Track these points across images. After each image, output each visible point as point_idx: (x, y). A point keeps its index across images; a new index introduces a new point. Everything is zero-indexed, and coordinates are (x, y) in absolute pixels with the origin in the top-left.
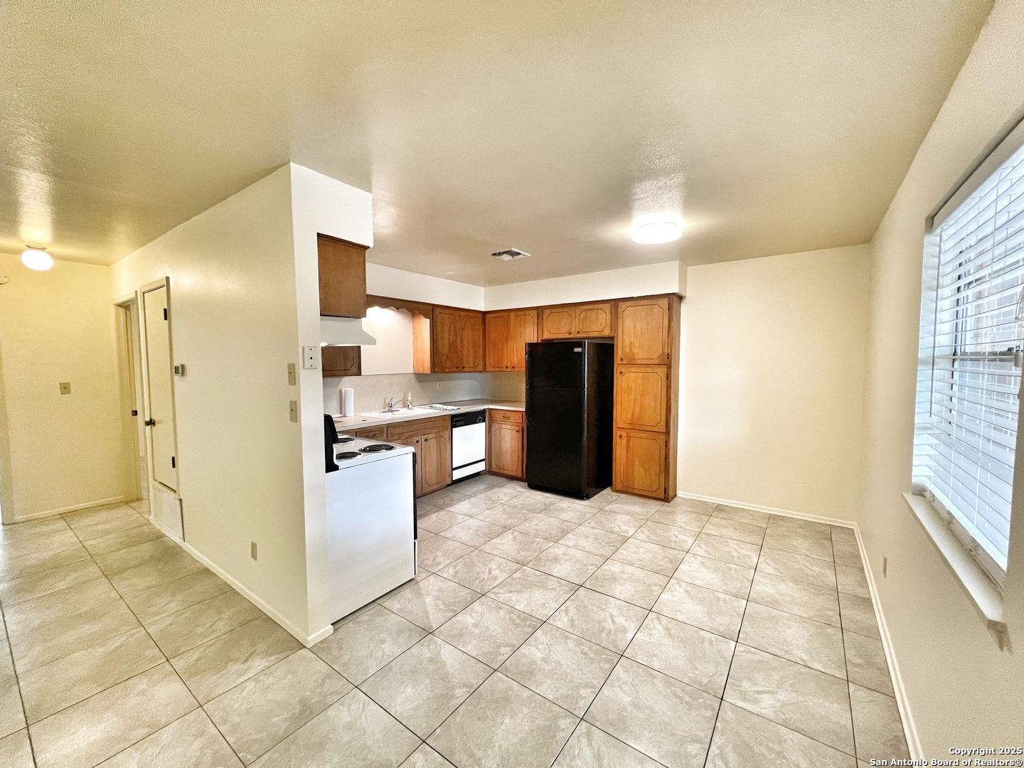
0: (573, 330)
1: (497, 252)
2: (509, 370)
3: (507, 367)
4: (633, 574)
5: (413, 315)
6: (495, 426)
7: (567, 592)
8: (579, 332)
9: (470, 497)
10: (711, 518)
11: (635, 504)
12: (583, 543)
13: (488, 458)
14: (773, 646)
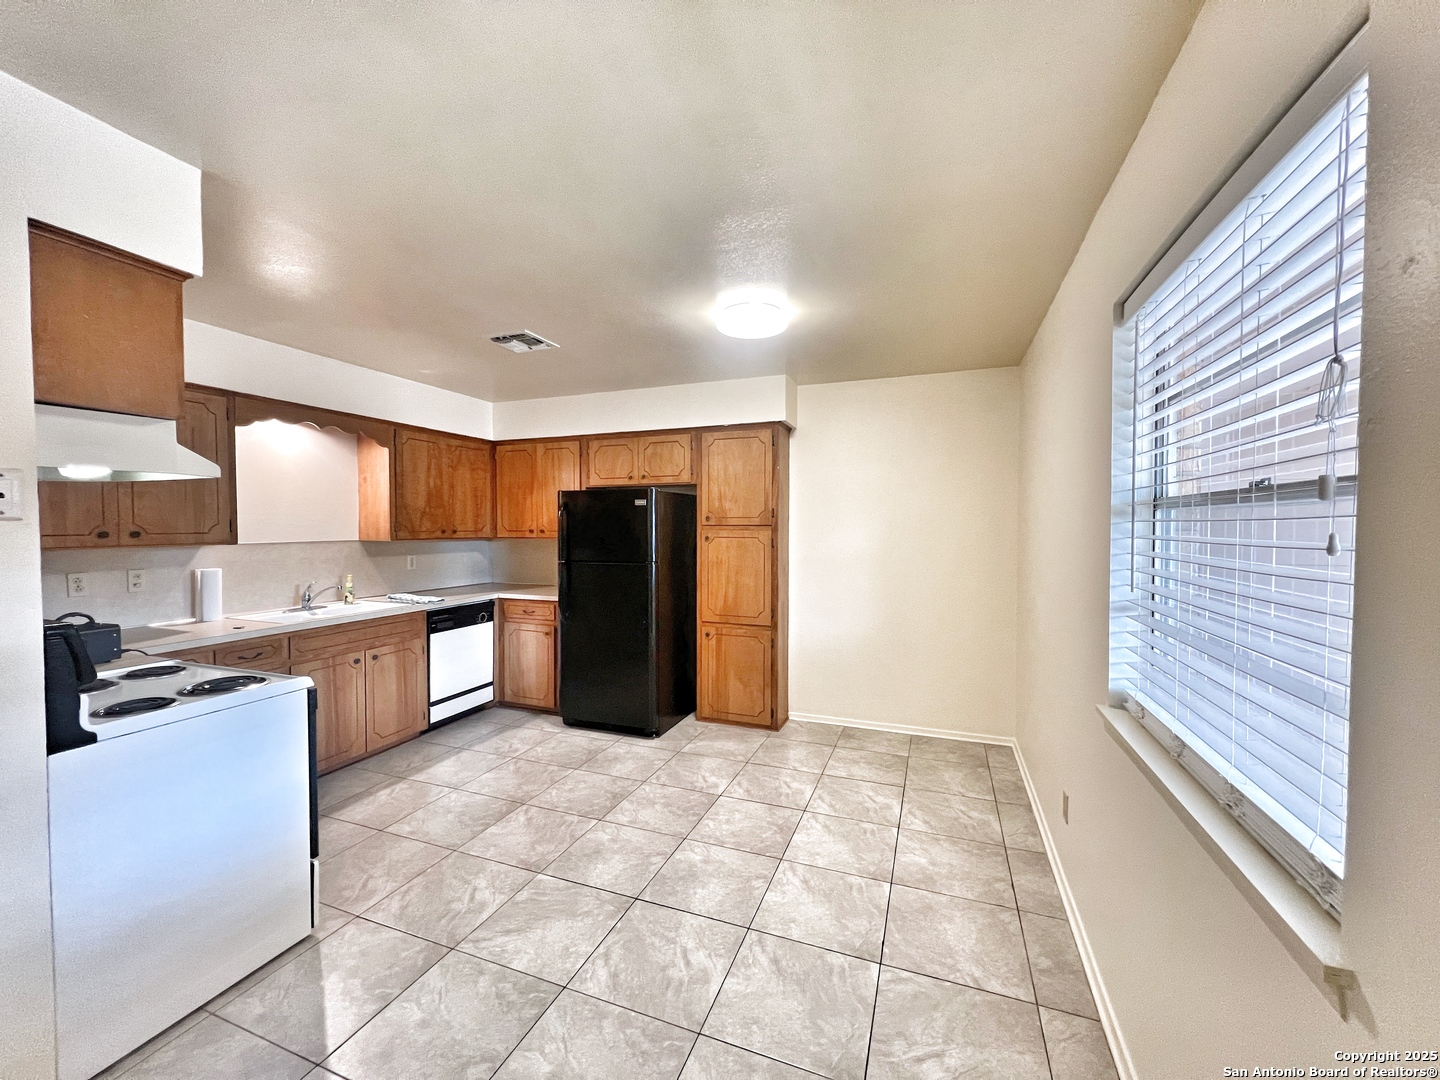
0: (635, 474)
1: (501, 335)
2: (534, 535)
3: (531, 531)
4: (723, 863)
5: (360, 441)
6: (510, 627)
7: (611, 916)
8: (644, 477)
9: (461, 749)
10: (837, 750)
11: (729, 737)
12: (647, 815)
13: (499, 681)
14: (932, 961)
